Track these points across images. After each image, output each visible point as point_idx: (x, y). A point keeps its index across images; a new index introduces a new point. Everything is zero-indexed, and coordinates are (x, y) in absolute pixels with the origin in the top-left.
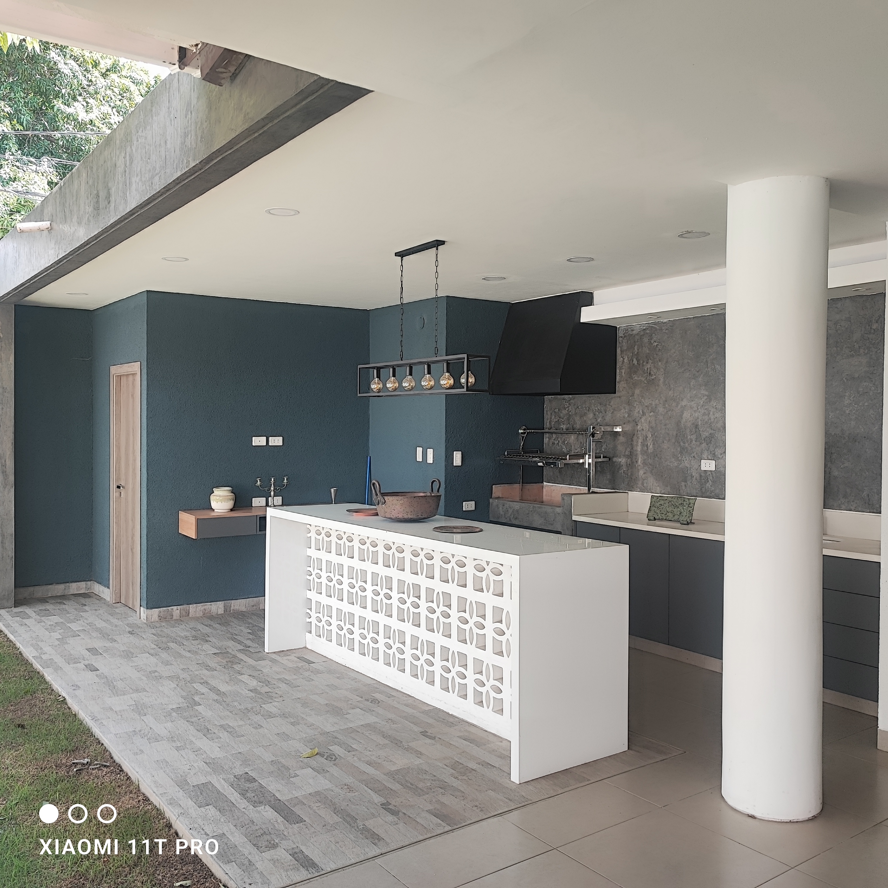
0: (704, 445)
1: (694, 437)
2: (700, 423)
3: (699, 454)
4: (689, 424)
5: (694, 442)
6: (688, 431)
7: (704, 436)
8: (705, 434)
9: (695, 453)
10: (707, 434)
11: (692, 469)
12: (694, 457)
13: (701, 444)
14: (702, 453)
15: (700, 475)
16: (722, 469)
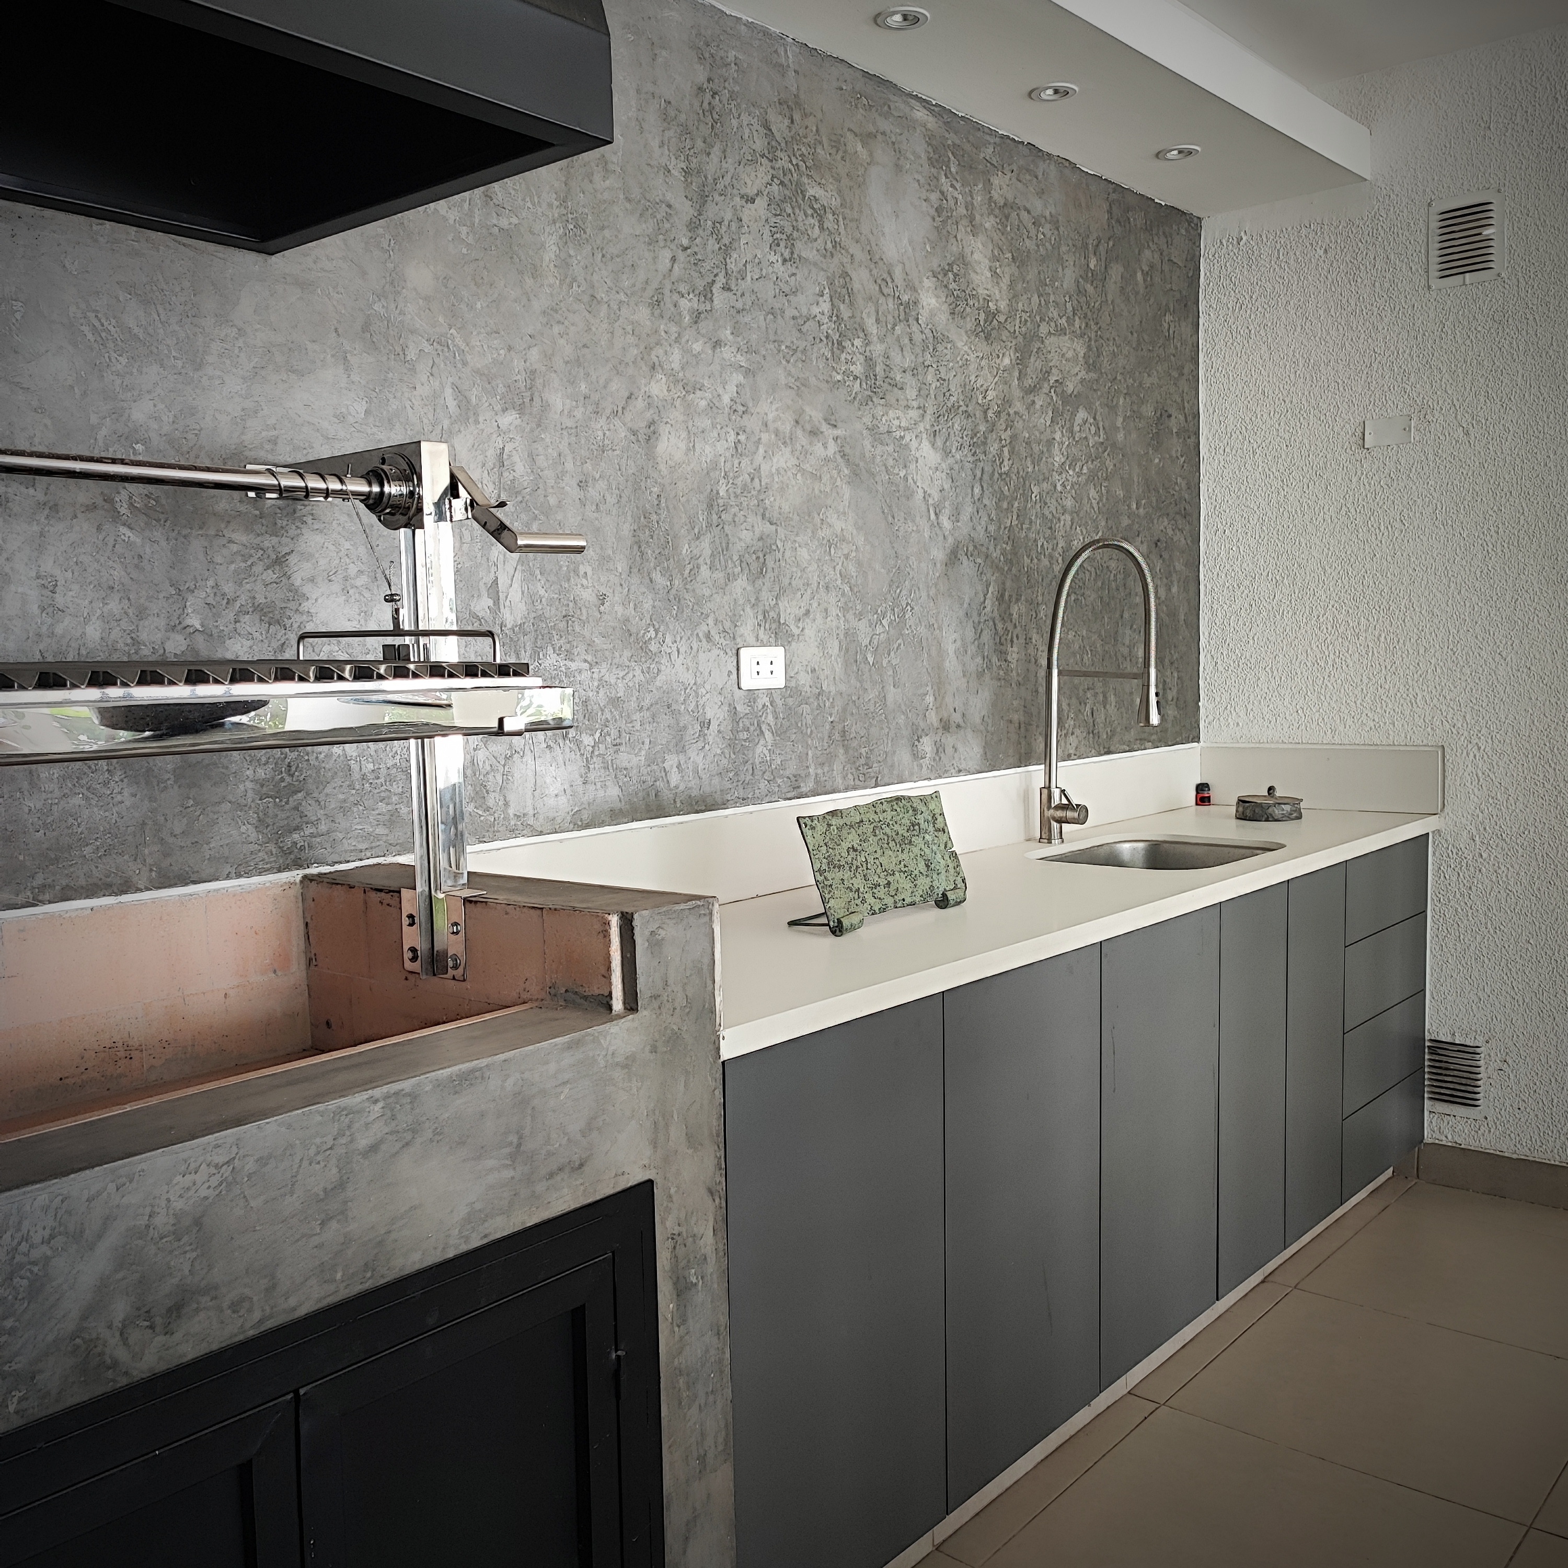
0: (741, 585)
1: (705, 547)
3: (728, 625)
5: (705, 571)
9: (710, 621)
11: (702, 691)
12: (708, 636)
13: (730, 578)
15: (733, 711)
16: (804, 680)
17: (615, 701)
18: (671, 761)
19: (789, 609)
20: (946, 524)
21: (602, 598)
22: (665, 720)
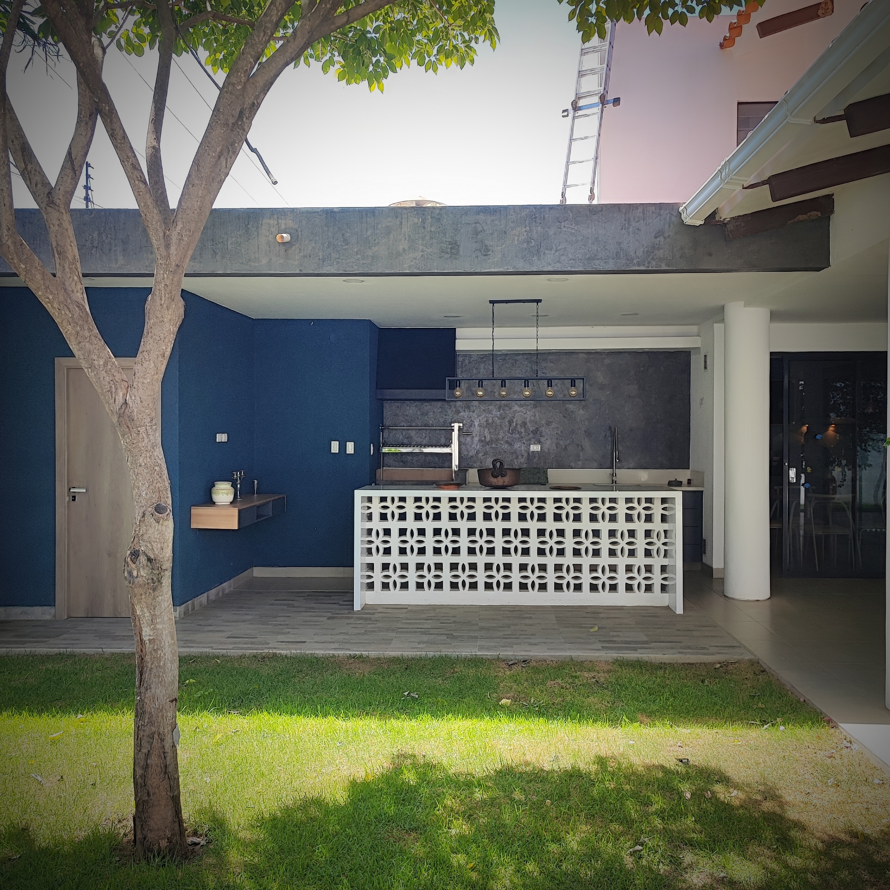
0: (531, 435)
1: (523, 430)
2: (528, 421)
3: (528, 441)
4: (519, 422)
5: (523, 433)
6: (519, 426)
7: (532, 430)
8: (531, 429)
9: (524, 441)
10: (534, 428)
12: (524, 443)
13: (529, 434)
14: (530, 440)
15: (529, 454)
16: (546, 450)
17: (505, 452)
18: (515, 461)
19: (542, 439)
20: (587, 423)
21: (503, 438)
22: (514, 455)
